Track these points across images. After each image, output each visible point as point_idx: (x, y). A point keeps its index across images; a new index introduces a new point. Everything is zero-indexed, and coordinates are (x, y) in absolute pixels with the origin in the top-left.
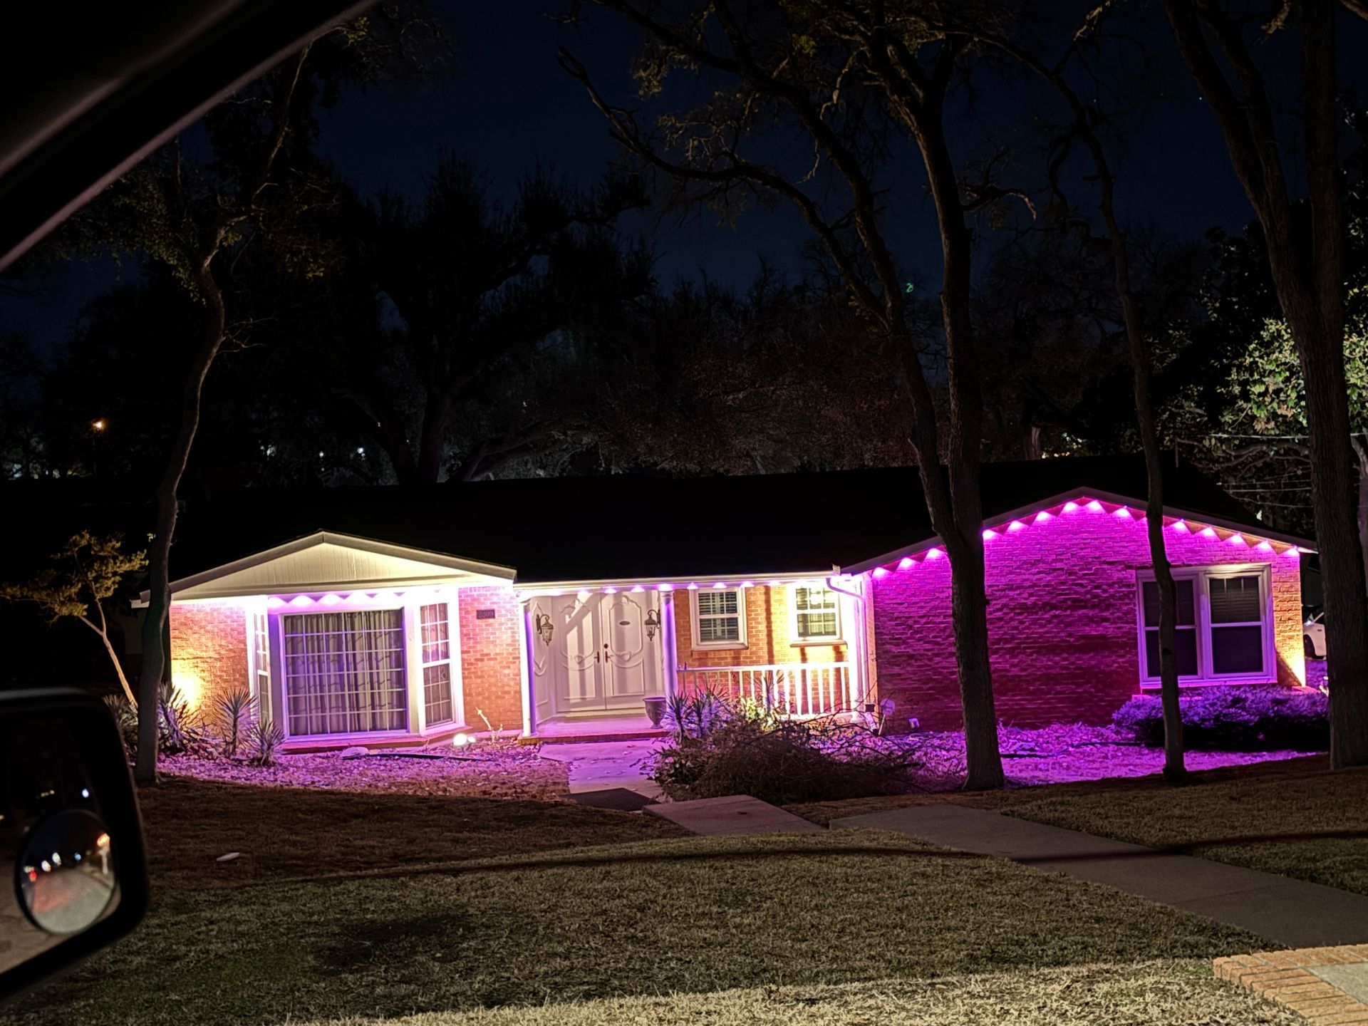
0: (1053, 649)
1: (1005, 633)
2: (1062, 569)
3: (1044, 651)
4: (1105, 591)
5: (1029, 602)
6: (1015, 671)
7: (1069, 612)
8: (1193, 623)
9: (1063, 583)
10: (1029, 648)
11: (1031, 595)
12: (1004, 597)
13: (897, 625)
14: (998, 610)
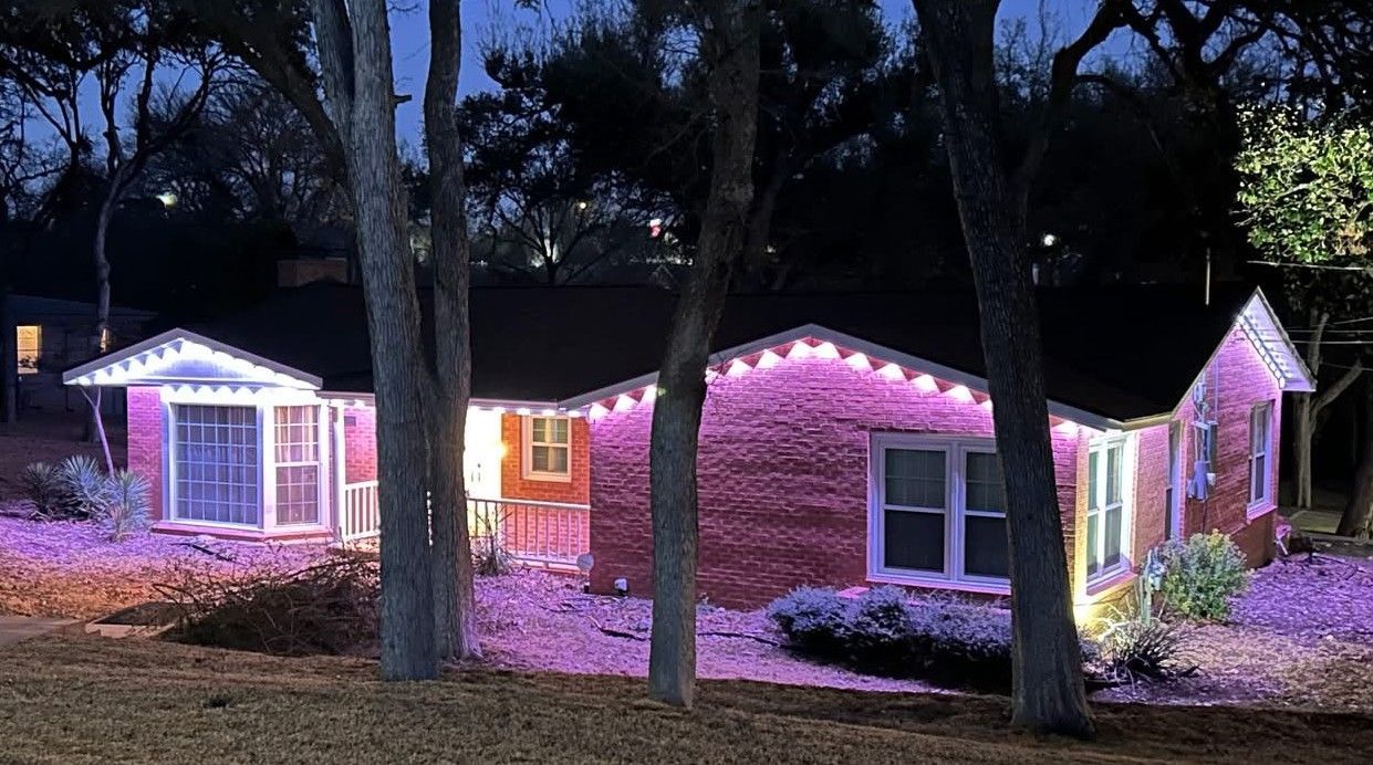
0: (771, 519)
1: (720, 494)
2: (786, 423)
3: (760, 519)
4: (832, 455)
5: (747, 459)
6: (728, 539)
7: (790, 476)
8: (942, 506)
9: (786, 441)
10: (744, 514)
11: (750, 451)
12: (721, 450)
13: (612, 471)
14: (714, 465)
